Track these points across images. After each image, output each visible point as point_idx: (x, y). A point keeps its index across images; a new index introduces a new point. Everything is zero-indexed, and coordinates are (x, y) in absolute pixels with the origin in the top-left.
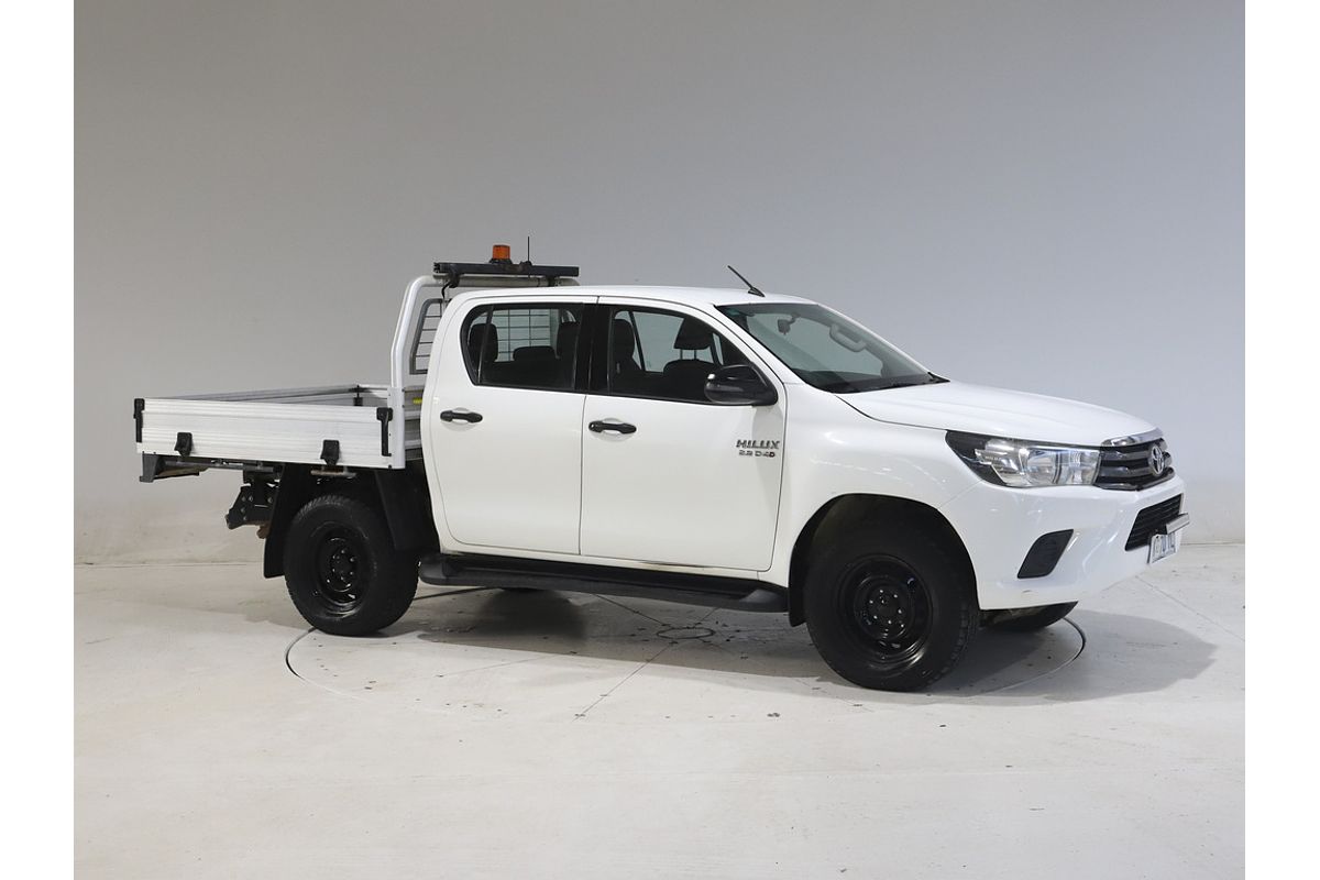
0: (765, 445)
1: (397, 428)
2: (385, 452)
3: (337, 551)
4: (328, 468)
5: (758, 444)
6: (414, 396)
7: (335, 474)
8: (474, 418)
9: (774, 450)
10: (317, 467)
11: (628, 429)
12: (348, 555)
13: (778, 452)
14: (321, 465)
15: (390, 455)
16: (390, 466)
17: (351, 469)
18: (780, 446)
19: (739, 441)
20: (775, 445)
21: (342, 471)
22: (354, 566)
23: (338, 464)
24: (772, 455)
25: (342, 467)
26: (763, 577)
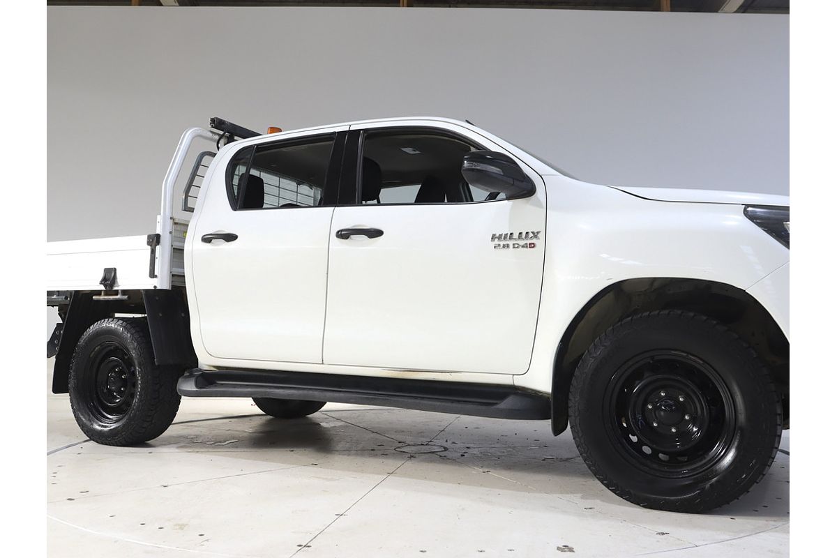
0: (524, 236)
1: (163, 252)
2: (152, 275)
3: (112, 370)
4: (107, 293)
5: (516, 236)
6: (180, 229)
7: (112, 297)
8: (230, 238)
9: (534, 241)
10: (98, 293)
11: (375, 233)
12: (122, 372)
13: (539, 243)
14: (101, 291)
15: (156, 276)
16: (155, 287)
17: (124, 292)
18: (542, 236)
19: (494, 235)
20: (535, 235)
21: (117, 295)
22: (125, 383)
23: (115, 288)
24: (532, 246)
25: (118, 290)
26: (520, 382)
